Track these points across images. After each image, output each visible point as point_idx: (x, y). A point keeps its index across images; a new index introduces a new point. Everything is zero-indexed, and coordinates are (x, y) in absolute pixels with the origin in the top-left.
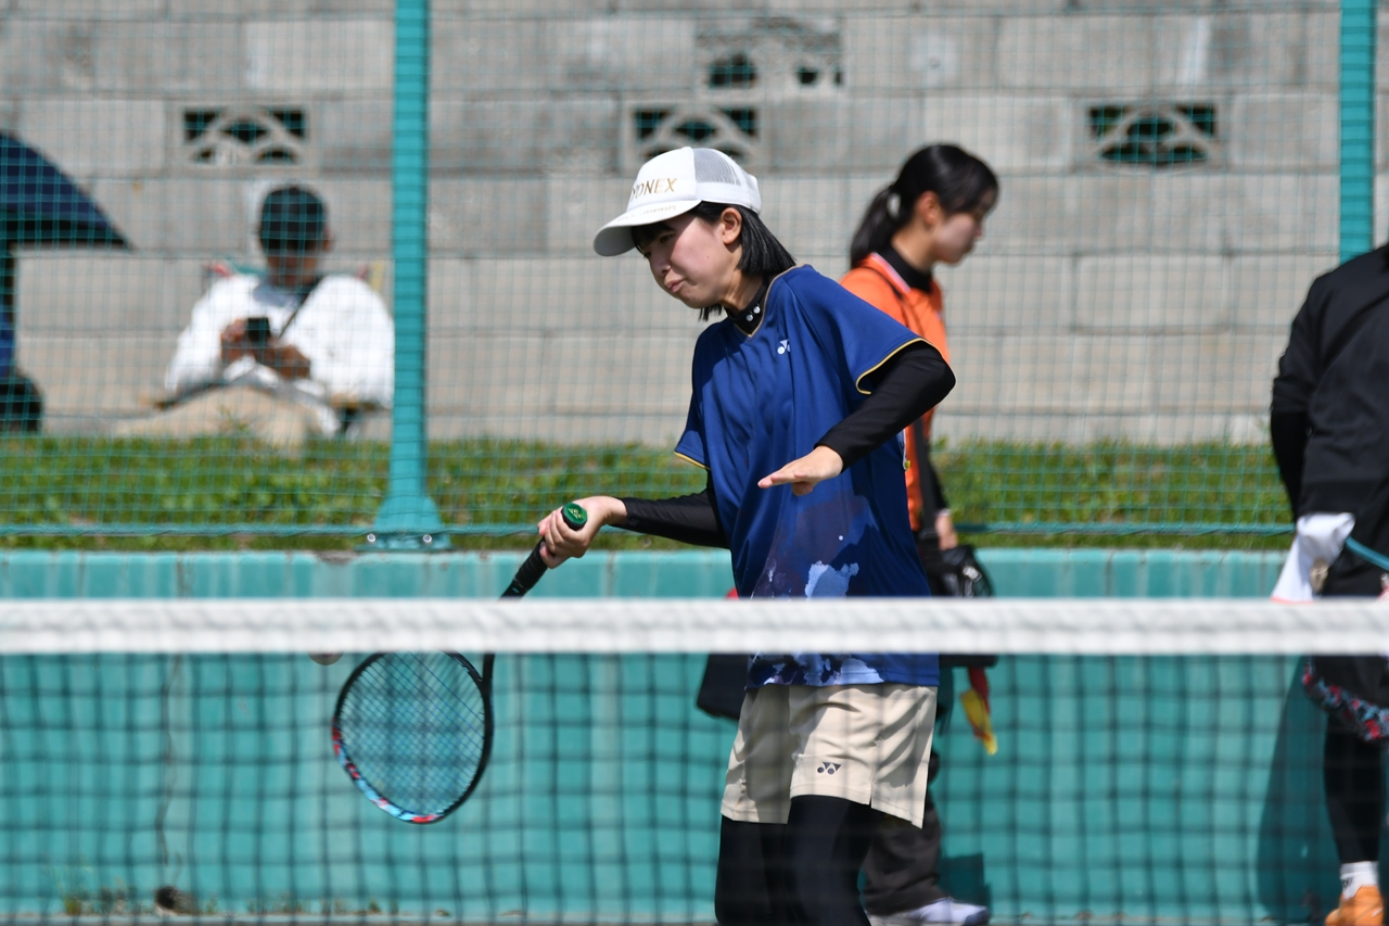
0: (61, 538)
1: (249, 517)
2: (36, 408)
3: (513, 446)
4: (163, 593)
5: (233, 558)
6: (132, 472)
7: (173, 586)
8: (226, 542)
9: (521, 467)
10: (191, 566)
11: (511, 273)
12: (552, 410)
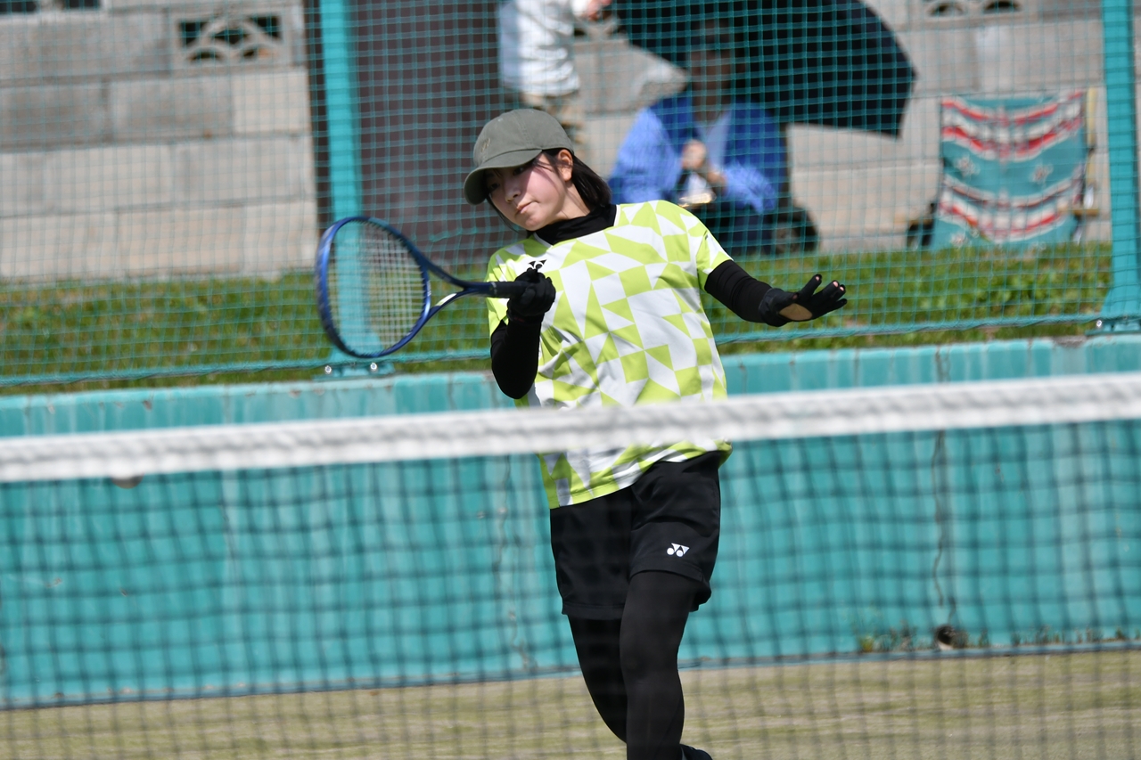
0: (837, 339)
1: (994, 312)
2: (811, 231)
4: (926, 379)
5: (982, 347)
6: (894, 281)
7: (934, 373)
8: (975, 334)
10: (947, 356)
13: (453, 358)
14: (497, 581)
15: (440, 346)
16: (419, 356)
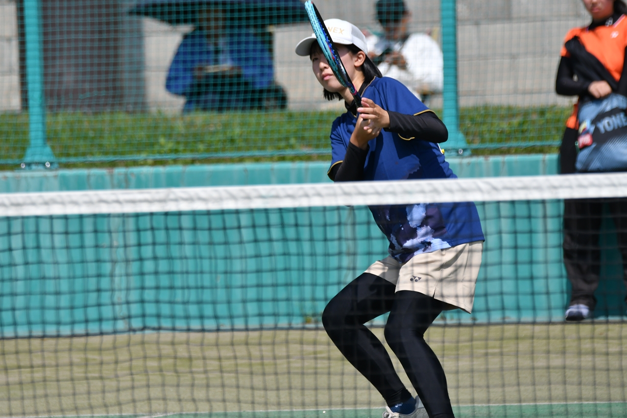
0: (298, 156)
2: (284, 99)
3: (498, 108)
9: (502, 118)
11: (496, 30)
12: (516, 92)
13: (91, 161)
14: (112, 281)
15: (84, 154)
16: (72, 160)
